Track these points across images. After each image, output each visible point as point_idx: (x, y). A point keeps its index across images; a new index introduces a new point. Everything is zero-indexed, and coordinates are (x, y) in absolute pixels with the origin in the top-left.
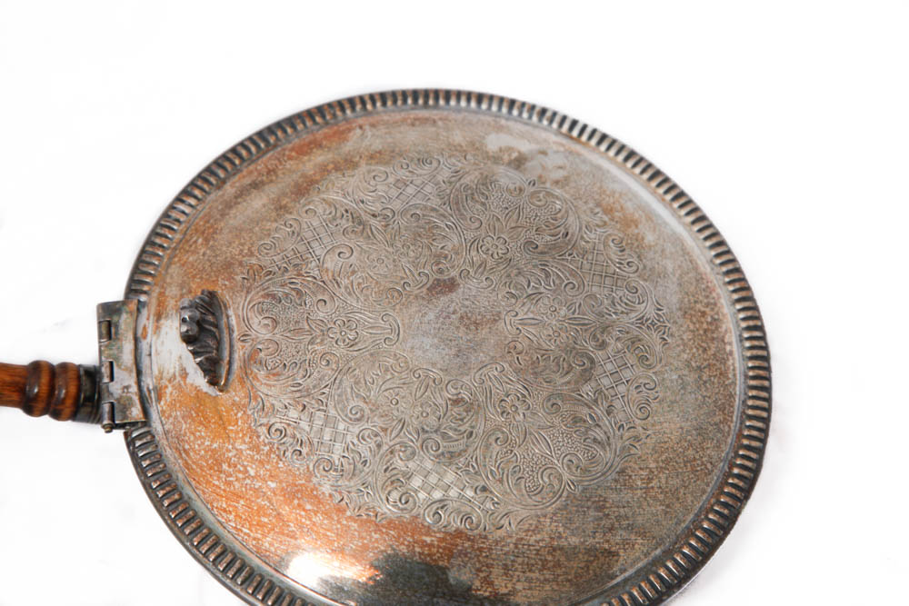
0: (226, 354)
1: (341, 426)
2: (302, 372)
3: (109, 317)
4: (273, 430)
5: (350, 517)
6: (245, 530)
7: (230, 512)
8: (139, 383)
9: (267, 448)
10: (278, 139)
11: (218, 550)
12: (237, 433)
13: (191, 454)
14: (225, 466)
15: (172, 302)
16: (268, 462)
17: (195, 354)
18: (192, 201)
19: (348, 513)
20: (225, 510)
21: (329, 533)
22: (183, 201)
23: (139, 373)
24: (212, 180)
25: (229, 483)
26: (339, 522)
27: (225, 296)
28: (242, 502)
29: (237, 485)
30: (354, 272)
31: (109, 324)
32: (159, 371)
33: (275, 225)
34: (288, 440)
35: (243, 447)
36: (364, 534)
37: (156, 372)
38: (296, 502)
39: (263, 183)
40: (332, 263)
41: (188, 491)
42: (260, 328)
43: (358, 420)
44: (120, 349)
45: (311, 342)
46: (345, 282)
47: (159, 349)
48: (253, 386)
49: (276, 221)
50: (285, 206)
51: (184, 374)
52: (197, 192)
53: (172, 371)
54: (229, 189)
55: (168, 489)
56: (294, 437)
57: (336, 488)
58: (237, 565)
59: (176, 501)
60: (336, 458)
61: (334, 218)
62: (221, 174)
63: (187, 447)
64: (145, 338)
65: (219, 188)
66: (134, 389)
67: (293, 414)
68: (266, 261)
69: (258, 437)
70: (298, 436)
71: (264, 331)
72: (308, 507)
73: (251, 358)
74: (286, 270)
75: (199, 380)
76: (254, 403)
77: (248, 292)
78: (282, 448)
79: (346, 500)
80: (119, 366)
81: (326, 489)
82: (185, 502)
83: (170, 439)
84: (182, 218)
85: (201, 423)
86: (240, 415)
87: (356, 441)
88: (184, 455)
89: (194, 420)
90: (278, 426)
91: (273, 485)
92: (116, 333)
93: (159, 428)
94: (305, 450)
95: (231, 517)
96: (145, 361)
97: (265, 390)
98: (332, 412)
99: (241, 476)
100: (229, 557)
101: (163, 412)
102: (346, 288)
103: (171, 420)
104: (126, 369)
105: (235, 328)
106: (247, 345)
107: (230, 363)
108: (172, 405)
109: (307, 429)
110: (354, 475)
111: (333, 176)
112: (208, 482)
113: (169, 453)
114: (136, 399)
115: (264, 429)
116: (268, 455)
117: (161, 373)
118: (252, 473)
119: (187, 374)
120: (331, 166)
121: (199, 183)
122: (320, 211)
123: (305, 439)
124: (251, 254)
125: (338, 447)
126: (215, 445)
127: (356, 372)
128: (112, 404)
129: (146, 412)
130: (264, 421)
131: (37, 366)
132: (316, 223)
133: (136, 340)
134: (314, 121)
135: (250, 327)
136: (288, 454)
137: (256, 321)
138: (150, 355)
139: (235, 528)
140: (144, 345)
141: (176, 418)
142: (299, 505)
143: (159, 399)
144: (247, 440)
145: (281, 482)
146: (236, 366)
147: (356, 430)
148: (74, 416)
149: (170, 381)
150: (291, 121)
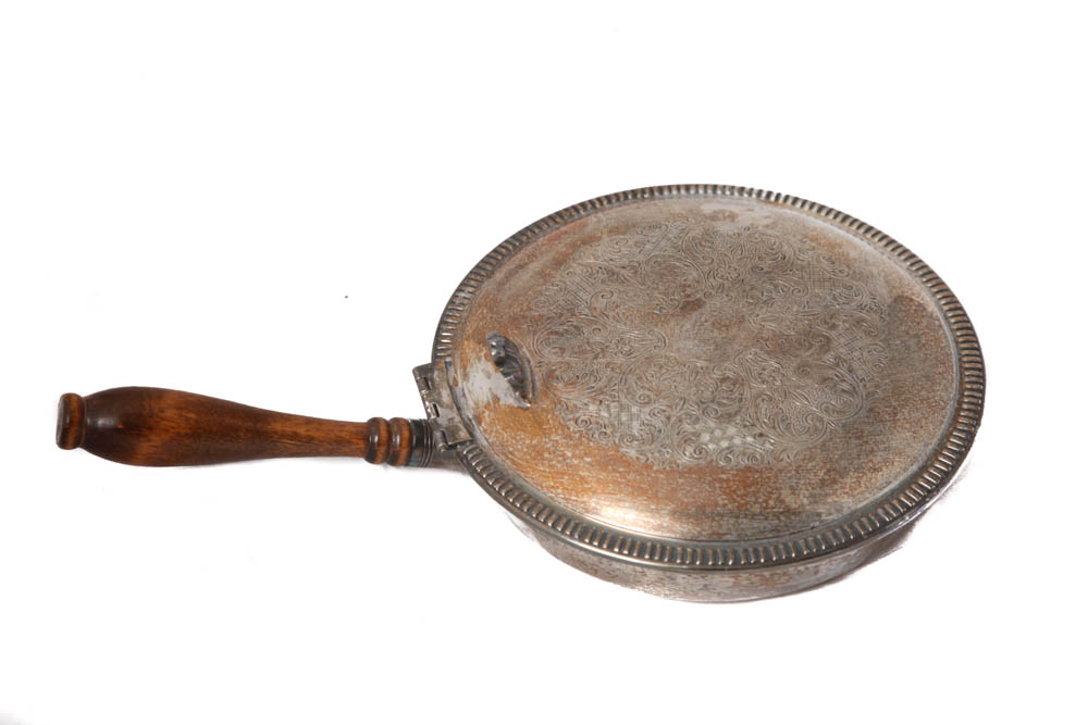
0: (529, 374)
1: (634, 410)
2: (593, 379)
3: (424, 375)
4: (579, 422)
5: (657, 471)
6: (573, 498)
7: (558, 488)
8: (460, 415)
9: (577, 435)
10: (528, 238)
11: (554, 516)
12: (550, 429)
13: (516, 453)
14: (546, 455)
15: (474, 355)
16: (581, 444)
17: (505, 374)
18: (471, 290)
19: (655, 468)
20: (553, 487)
21: (642, 486)
22: (463, 291)
23: (459, 409)
24: (483, 273)
25: (551, 466)
26: (648, 475)
27: (517, 340)
28: (566, 477)
29: (559, 465)
30: (617, 307)
31: (426, 380)
32: (475, 404)
33: (544, 287)
34: (594, 426)
35: (558, 438)
36: (671, 481)
37: (471, 404)
38: (610, 468)
39: (526, 264)
40: (600, 304)
41: (519, 482)
42: (551, 356)
43: (647, 403)
44: (440, 394)
45: (596, 357)
46: (611, 314)
47: (471, 388)
48: (555, 395)
49: (544, 284)
50: (549, 274)
51: (496, 399)
52: (472, 283)
53: (486, 400)
54: (499, 276)
55: (503, 482)
56: (598, 423)
57: (642, 453)
58: (572, 524)
59: (511, 490)
60: (635, 432)
61: (592, 274)
62: (489, 268)
63: (511, 449)
64: (457, 385)
65: (489, 277)
66: (457, 419)
67: (593, 408)
68: (544, 311)
69: (569, 429)
70: (601, 422)
71: (554, 357)
72: (621, 469)
73: (550, 375)
74: (561, 315)
75: (510, 399)
76: (559, 406)
77: (534, 335)
78: (591, 433)
79: (651, 460)
80: (442, 406)
81: (632, 453)
82: (519, 489)
83: (495, 448)
84: (466, 301)
85: (518, 429)
86: (549, 416)
87: (648, 417)
88: (510, 456)
89: (512, 428)
90: (582, 418)
91: (589, 460)
92: (433, 385)
93: (485, 443)
94: (609, 431)
95: (560, 491)
96: (462, 400)
97: (564, 395)
98: (624, 401)
99: (561, 459)
100: (564, 521)
101: (485, 431)
102: (614, 318)
103: (493, 434)
104: (448, 407)
105: (531, 360)
106: (544, 368)
107: (533, 381)
108: (492, 423)
109: (606, 415)
110: (653, 441)
111: (582, 249)
112: (534, 470)
113: (499, 459)
114: (461, 426)
115: (572, 423)
116: (580, 439)
117: (477, 404)
118: (569, 454)
119: (499, 399)
120: (579, 243)
121: (473, 276)
122: (578, 271)
123: (607, 423)
124: (531, 309)
125: (636, 425)
126: (534, 442)
127: (638, 371)
128: (443, 433)
129: (471, 434)
130: (571, 416)
131: (375, 422)
132: (577, 279)
133: (451, 388)
134: (556, 222)
135: (542, 356)
136: (596, 436)
137: (547, 351)
138: (464, 395)
139: (565, 499)
140: (458, 391)
141: (497, 431)
142: (614, 469)
143: (479, 423)
144: (560, 432)
145: (595, 456)
146: (538, 384)
147: (647, 410)
149: (485, 407)
150: (537, 225)
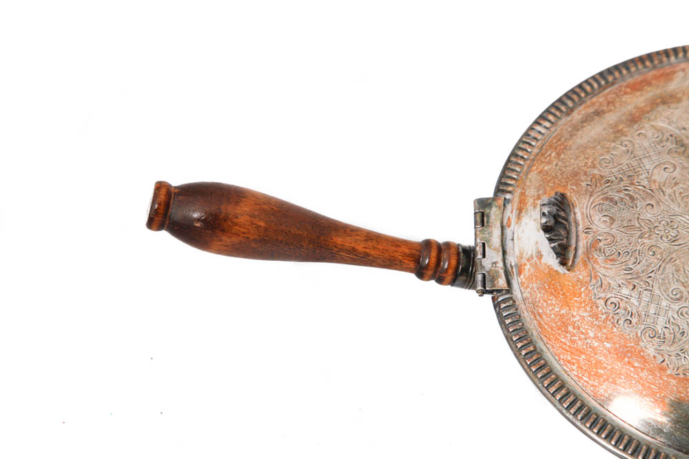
0: (573, 242)
1: (664, 303)
2: (633, 260)
3: (483, 211)
4: (609, 303)
5: (670, 375)
6: (585, 378)
7: (574, 364)
8: (504, 260)
9: (604, 317)
10: (615, 79)
11: (563, 392)
12: (581, 303)
13: (544, 317)
14: (570, 328)
15: (531, 201)
16: (605, 327)
17: (550, 240)
18: (547, 124)
19: (669, 372)
20: (569, 362)
21: (652, 386)
22: (540, 124)
23: (504, 253)
24: (563, 108)
25: (573, 342)
26: (661, 378)
27: (572, 197)
28: (583, 356)
29: (580, 343)
30: (676, 184)
31: (483, 215)
32: (520, 251)
33: (613, 144)
34: (621, 311)
35: (585, 314)
36: (681, 389)
37: (517, 253)
38: (626, 359)
39: (603, 112)
40: (660, 176)
41: (540, 345)
42: (600, 225)
43: (678, 299)
44: (490, 234)
45: (641, 237)
46: (668, 191)
47: (520, 235)
48: (593, 268)
49: (614, 141)
50: (621, 130)
51: (540, 256)
52: (551, 117)
53: (530, 253)
54: (577, 116)
55: (525, 342)
56: (626, 309)
57: (659, 351)
58: (578, 404)
59: (531, 352)
60: (659, 329)
61: (661, 141)
62: (570, 104)
63: (541, 311)
64: (509, 226)
65: (568, 114)
66: (501, 264)
67: (625, 291)
68: (606, 172)
69: (597, 307)
70: (629, 309)
71: (603, 226)
72: (636, 364)
73: (593, 246)
74: (622, 180)
75: (551, 260)
76: (594, 281)
77: (591, 196)
78: (616, 317)
79: (666, 361)
80: (490, 247)
81: (651, 351)
82: (538, 353)
83: (527, 304)
84: (539, 137)
85: (552, 294)
86: (583, 289)
87: (676, 316)
88: (538, 317)
89: (546, 290)
90: (613, 300)
91: (608, 345)
92: (487, 222)
93: (519, 296)
94: (634, 320)
95: (574, 367)
96: (509, 244)
97: (603, 271)
98: (657, 292)
99: (583, 336)
100: (572, 398)
101: (522, 283)
102: (670, 195)
103: (529, 290)
104: (495, 249)
105: (581, 223)
106: (590, 236)
107: (576, 249)
108: (529, 279)
109: (636, 303)
110: (674, 342)
111: (661, 108)
112: (556, 339)
113: (527, 316)
114: (502, 272)
115: (602, 302)
116: (605, 321)
117: (521, 254)
118: (592, 335)
119: (542, 256)
120: (659, 101)
121: (553, 110)
122: (650, 134)
123: (634, 311)
124: (594, 167)
125: (661, 321)
126: (563, 312)
127: (677, 262)
128: (484, 276)
129: (509, 283)
130: (603, 295)
131: (428, 244)
132: (646, 144)
133: (502, 228)
134: (645, 67)
135: (592, 222)
136: (621, 322)
137: (597, 218)
138: (513, 240)
139: (577, 376)
140: (508, 232)
141: (532, 288)
142: (629, 362)
143: (520, 273)
144: (588, 309)
145: (614, 343)
146: (580, 252)
147: (676, 307)
148: (453, 283)
149: (528, 260)
150: (626, 65)
